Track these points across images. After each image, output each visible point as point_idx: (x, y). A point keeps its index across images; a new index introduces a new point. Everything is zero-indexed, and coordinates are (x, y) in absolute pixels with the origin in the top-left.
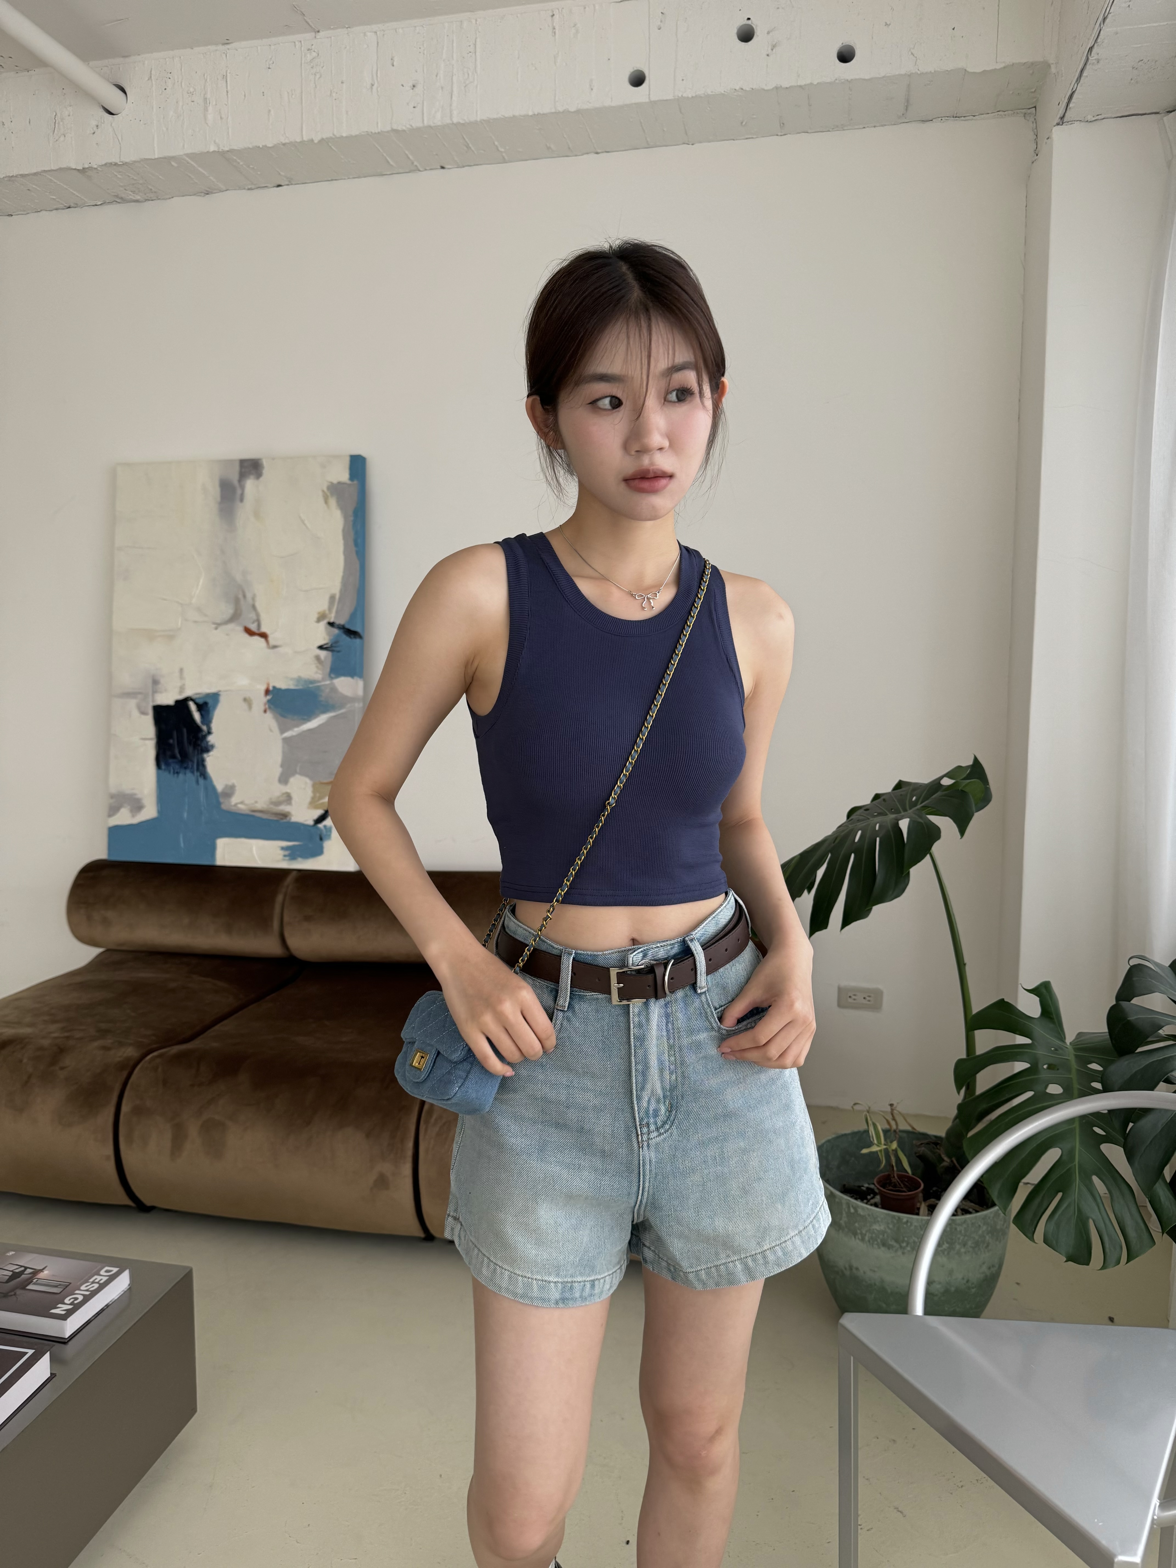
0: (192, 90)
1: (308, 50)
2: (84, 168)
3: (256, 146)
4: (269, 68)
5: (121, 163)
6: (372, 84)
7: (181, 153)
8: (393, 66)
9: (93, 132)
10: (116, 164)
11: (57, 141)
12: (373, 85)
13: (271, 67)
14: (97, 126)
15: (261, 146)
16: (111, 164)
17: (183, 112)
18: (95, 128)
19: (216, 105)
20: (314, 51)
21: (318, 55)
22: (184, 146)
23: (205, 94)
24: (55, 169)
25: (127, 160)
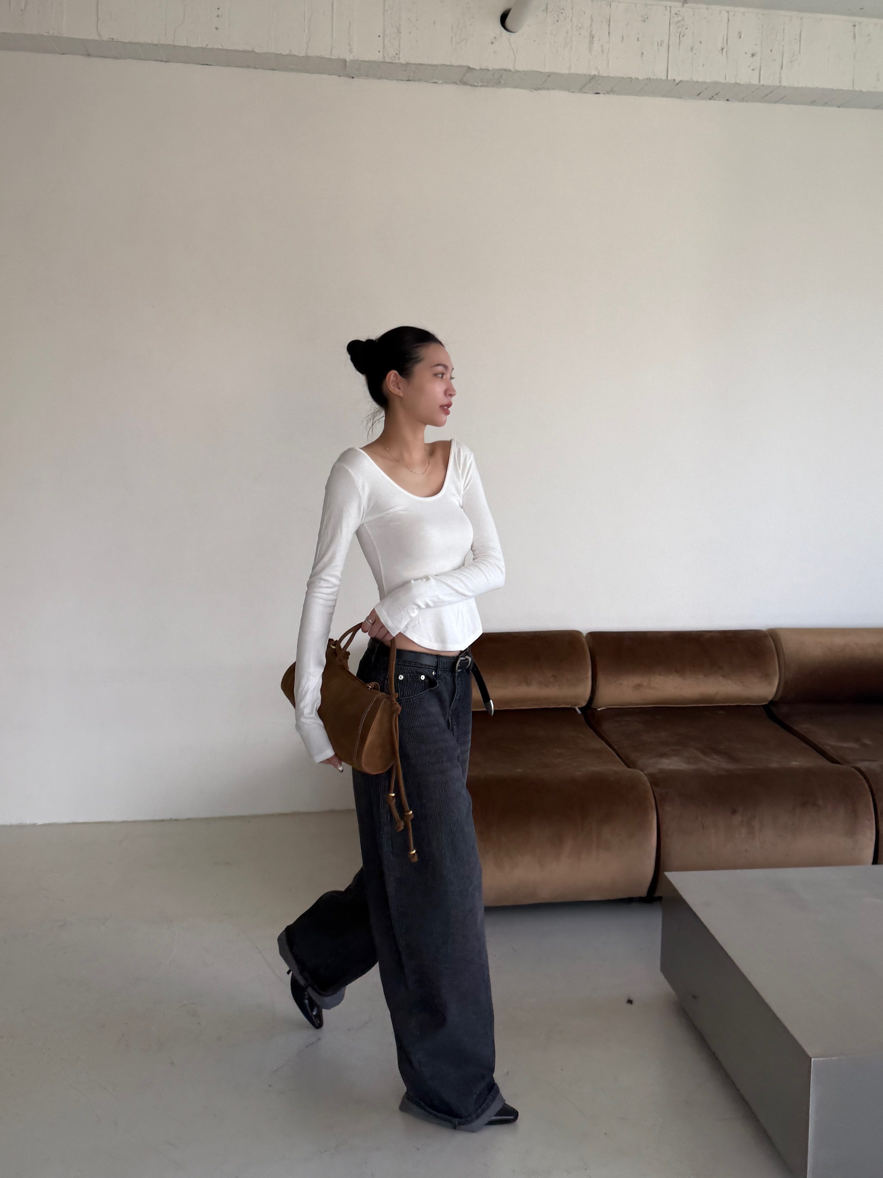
0: (580, 25)
1: (676, 14)
2: (480, 69)
3: (629, 78)
4: (644, 21)
5: (514, 71)
6: (722, 47)
7: (567, 72)
8: (740, 38)
9: (491, 42)
10: (510, 71)
11: (458, 43)
12: (722, 49)
13: (646, 20)
14: (495, 38)
15: (633, 78)
16: (505, 70)
17: (572, 41)
18: (494, 40)
19: (599, 40)
20: (681, 16)
21: (683, 19)
22: (570, 67)
23: (591, 31)
24: (454, 65)
25: (520, 69)
